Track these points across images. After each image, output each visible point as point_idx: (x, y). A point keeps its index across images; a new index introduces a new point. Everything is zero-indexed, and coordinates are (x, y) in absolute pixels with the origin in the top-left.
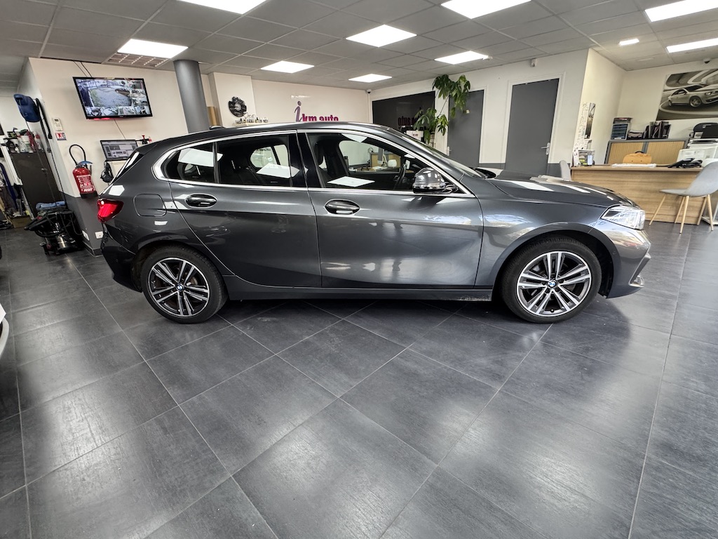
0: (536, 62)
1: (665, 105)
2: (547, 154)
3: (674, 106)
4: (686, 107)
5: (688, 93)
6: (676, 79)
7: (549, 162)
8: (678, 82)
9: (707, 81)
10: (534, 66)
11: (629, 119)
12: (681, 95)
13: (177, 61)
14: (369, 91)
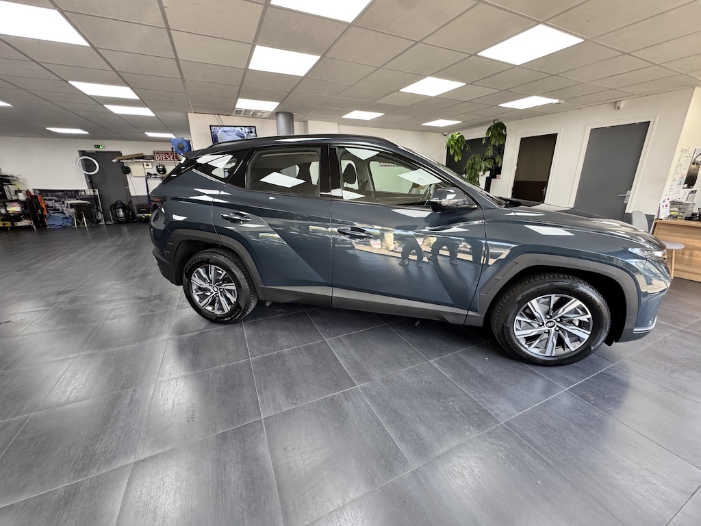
0: (622, 105)
2: (625, 202)
7: (626, 212)
10: (619, 108)
13: (277, 113)
14: (446, 133)
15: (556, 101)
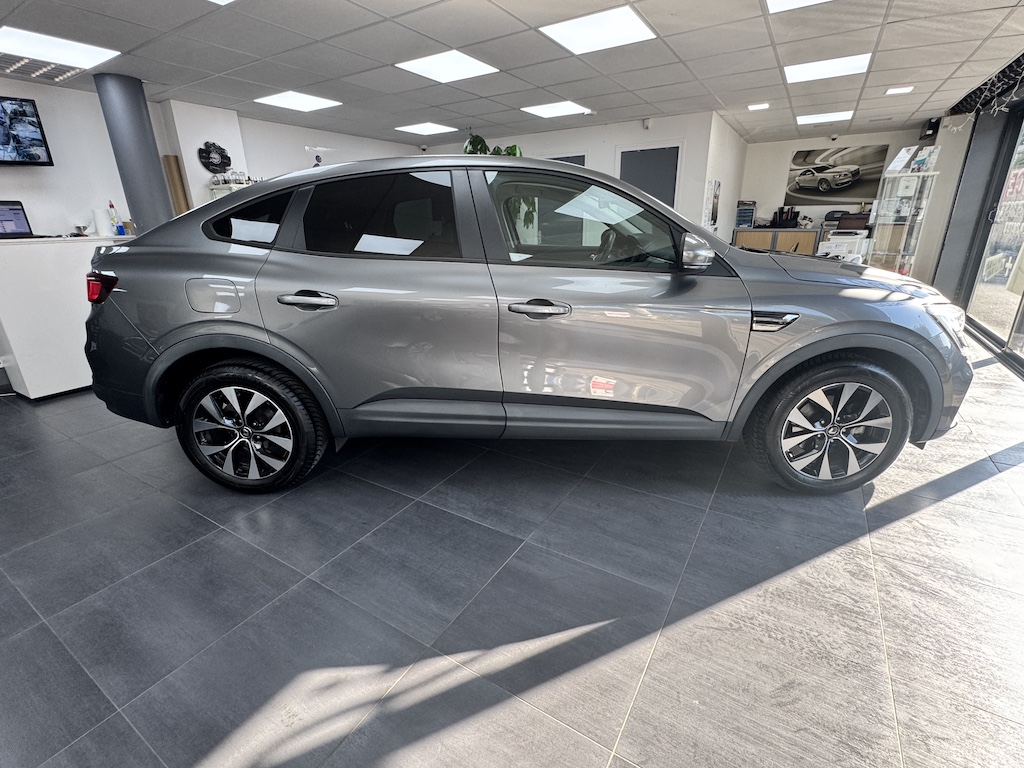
0: (650, 123)
1: (794, 188)
3: (801, 189)
4: (815, 191)
5: (816, 174)
6: (803, 156)
8: (804, 160)
9: (835, 162)
10: (648, 128)
11: (754, 203)
12: (808, 177)
13: (99, 76)
14: (424, 147)
15: (587, 111)
